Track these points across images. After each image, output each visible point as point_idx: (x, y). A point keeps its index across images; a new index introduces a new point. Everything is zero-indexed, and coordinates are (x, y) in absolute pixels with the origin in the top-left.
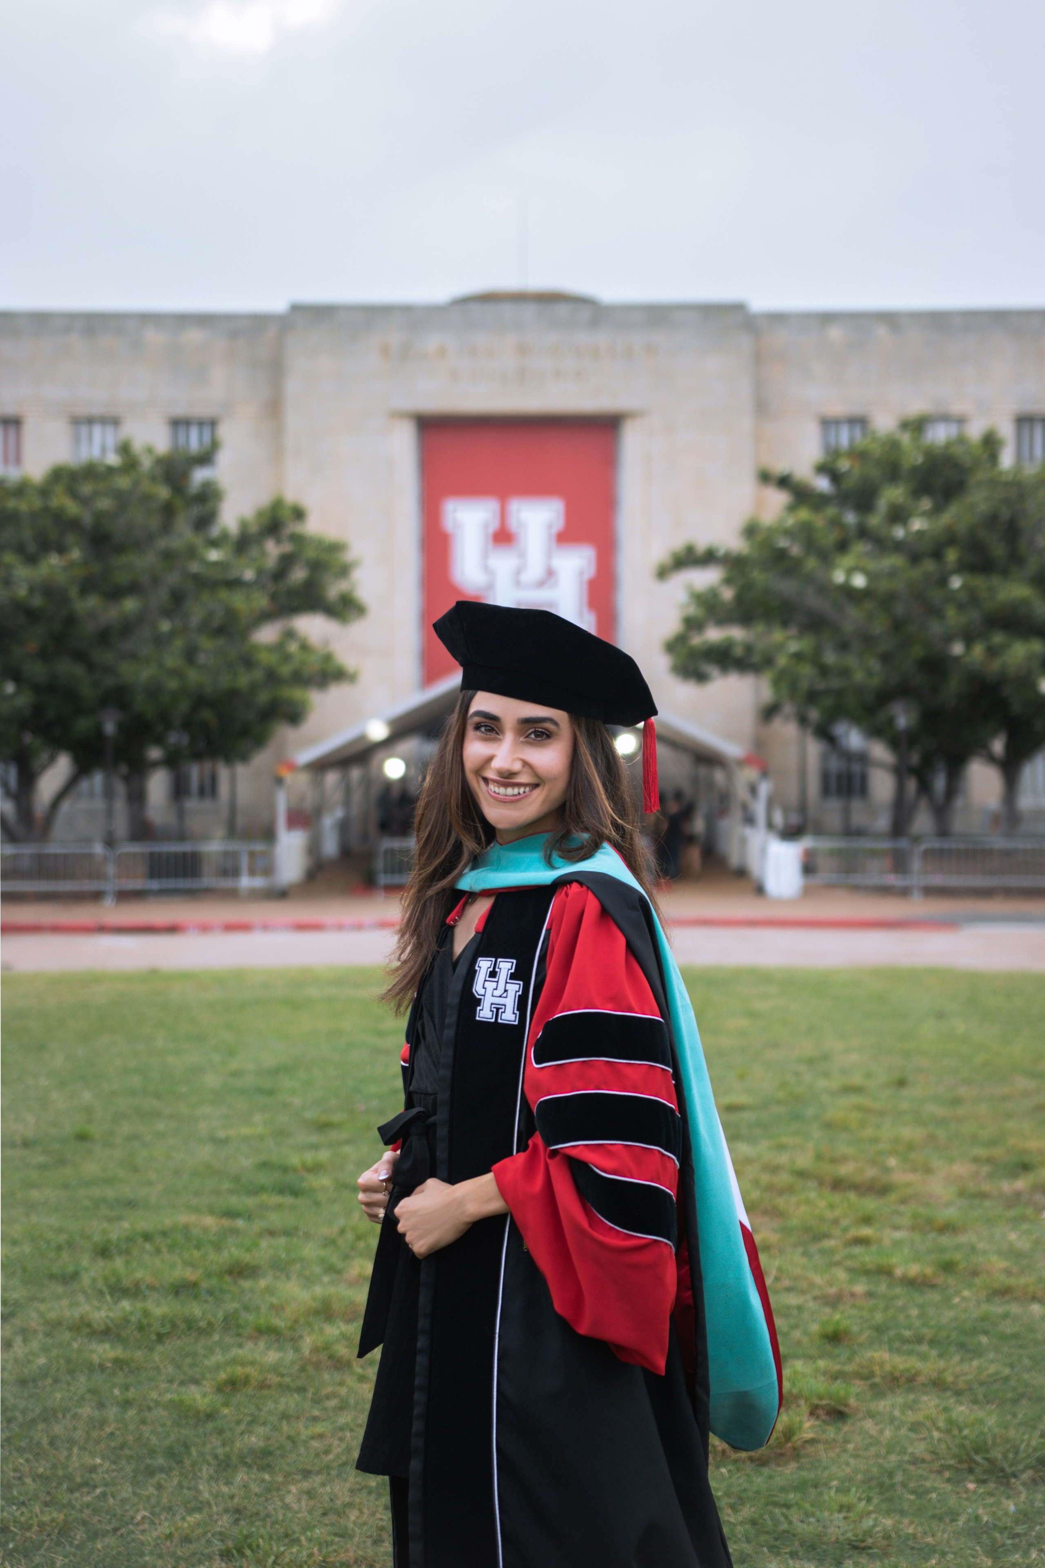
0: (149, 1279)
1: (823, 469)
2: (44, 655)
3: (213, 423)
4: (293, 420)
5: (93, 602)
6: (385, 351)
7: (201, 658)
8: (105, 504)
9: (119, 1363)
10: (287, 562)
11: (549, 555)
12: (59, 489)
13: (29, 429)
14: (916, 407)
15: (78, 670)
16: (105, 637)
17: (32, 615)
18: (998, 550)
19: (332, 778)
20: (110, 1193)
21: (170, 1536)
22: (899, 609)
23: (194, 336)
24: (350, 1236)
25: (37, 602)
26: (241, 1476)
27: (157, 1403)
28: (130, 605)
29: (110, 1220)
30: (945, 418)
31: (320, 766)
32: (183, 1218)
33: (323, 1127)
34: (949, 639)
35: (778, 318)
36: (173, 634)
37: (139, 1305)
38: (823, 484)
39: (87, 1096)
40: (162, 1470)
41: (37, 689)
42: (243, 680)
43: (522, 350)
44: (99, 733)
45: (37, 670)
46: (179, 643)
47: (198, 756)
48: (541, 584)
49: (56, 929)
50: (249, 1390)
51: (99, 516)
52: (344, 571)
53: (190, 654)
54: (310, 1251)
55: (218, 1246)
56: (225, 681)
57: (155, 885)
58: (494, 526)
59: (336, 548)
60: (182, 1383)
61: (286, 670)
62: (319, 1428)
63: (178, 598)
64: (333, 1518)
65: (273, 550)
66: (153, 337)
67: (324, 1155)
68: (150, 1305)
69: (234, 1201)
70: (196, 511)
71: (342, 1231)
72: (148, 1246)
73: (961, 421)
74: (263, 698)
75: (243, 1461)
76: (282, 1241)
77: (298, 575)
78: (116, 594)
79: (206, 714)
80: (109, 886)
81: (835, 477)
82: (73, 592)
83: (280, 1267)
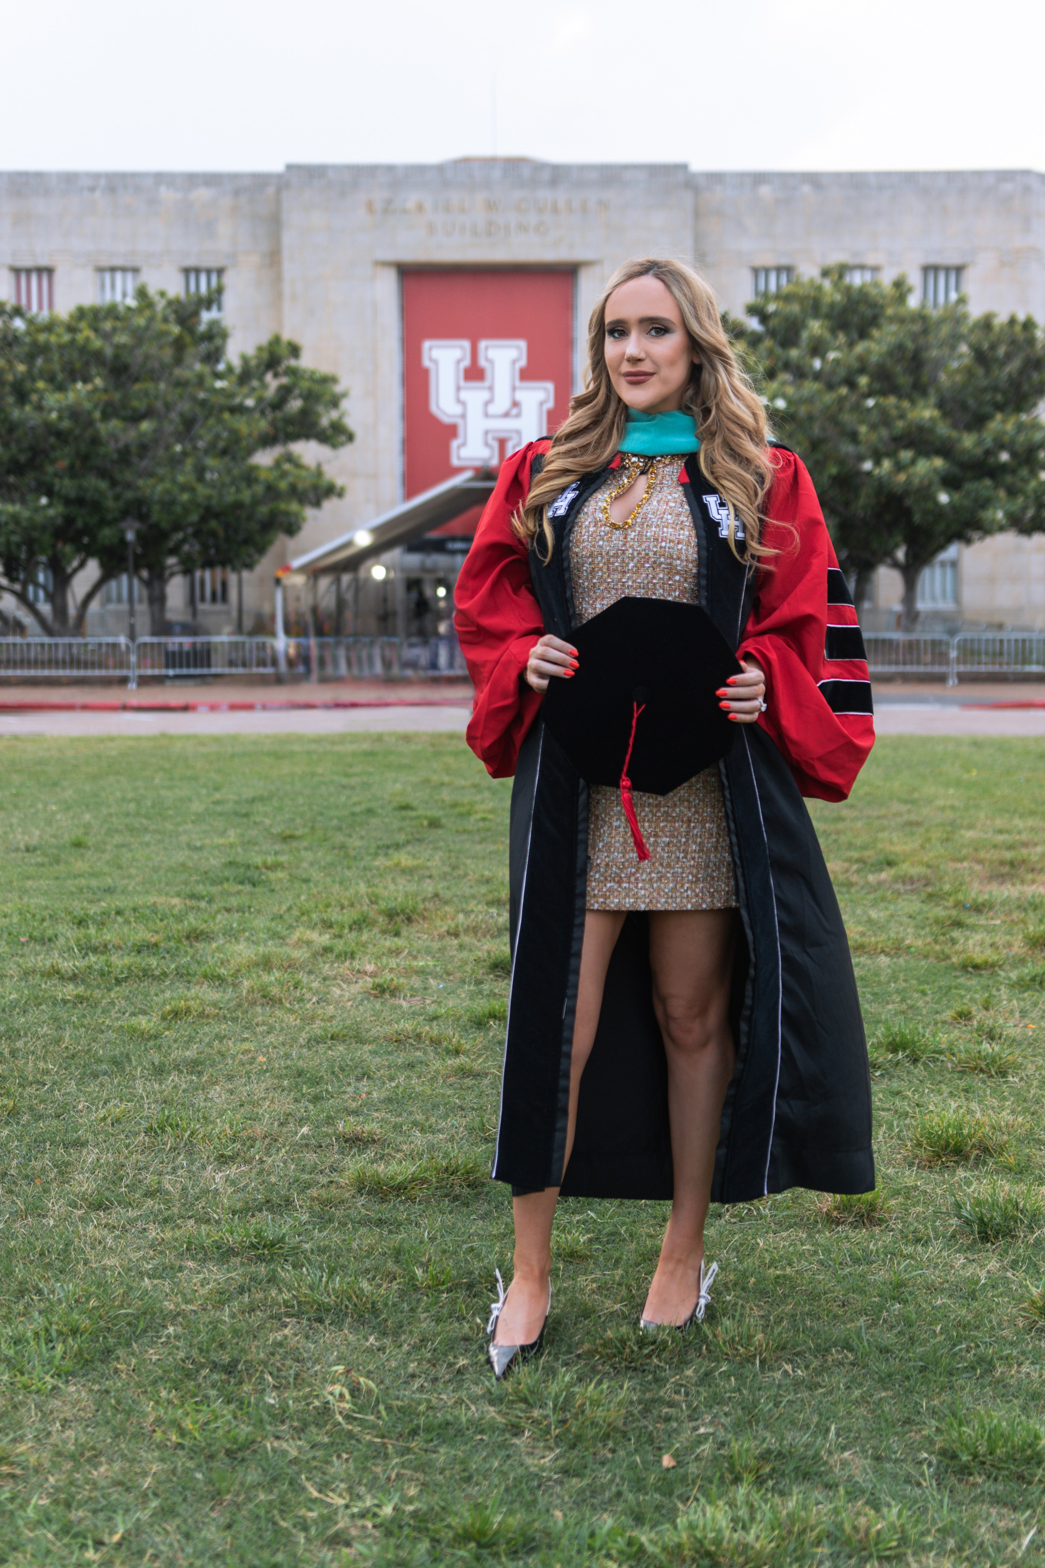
0: (116, 941)
1: (753, 310)
2: (72, 472)
3: (220, 272)
4: (289, 269)
5: (115, 424)
6: (370, 207)
7: (208, 476)
8: (123, 339)
9: (80, 999)
10: (285, 393)
11: (514, 389)
12: (83, 325)
13: (59, 276)
14: (836, 258)
15: (103, 485)
16: (124, 456)
17: (61, 436)
18: (904, 380)
19: (324, 582)
20: (94, 883)
21: (104, 1119)
22: (816, 430)
23: (203, 194)
24: (295, 912)
25: (66, 424)
26: (173, 1077)
27: (109, 1027)
28: (145, 426)
29: (91, 902)
30: (862, 267)
31: (314, 571)
32: (151, 899)
33: (287, 838)
34: (861, 459)
35: (716, 178)
36: (184, 454)
37: (103, 958)
38: (754, 324)
39: (87, 817)
40: (105, 1073)
41: (67, 501)
42: (246, 496)
43: (491, 206)
44: (123, 541)
45: (67, 486)
46: (189, 463)
47: (209, 564)
48: (507, 415)
49: (85, 707)
50: (190, 1019)
51: (118, 347)
52: (335, 402)
53: (200, 471)
54: (260, 923)
55: (179, 919)
56: (230, 496)
57: (171, 672)
58: (467, 363)
59: (328, 380)
60: (133, 1014)
61: (283, 485)
62: (246, 1046)
63: (189, 423)
64: (248, 1108)
65: (273, 383)
66: (166, 194)
67: (283, 858)
68: (114, 959)
69: (200, 889)
70: (204, 347)
71: (290, 909)
72: (120, 919)
73: (875, 269)
74: (263, 510)
75: (177, 1067)
76: (236, 916)
77: (295, 405)
78: (136, 418)
79: (213, 524)
80: (133, 673)
81: (764, 318)
82: (97, 415)
83: (232, 934)
